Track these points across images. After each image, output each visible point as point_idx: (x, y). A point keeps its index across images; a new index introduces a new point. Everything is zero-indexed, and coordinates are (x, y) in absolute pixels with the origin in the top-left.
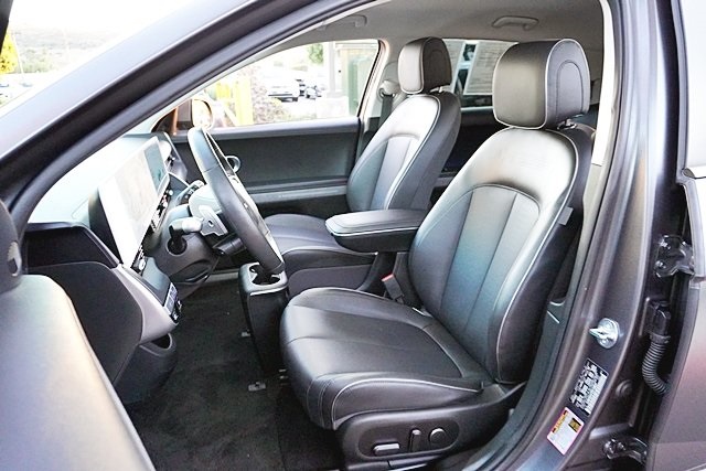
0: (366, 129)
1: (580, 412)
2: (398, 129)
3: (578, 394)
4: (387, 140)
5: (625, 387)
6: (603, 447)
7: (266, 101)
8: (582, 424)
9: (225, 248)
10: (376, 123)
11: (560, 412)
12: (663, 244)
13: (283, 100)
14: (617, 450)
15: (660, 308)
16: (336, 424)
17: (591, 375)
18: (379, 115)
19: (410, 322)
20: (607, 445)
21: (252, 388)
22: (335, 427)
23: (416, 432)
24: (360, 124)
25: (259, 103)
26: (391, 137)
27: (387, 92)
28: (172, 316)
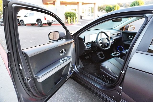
22: (101, 70)
28: (88, 48)
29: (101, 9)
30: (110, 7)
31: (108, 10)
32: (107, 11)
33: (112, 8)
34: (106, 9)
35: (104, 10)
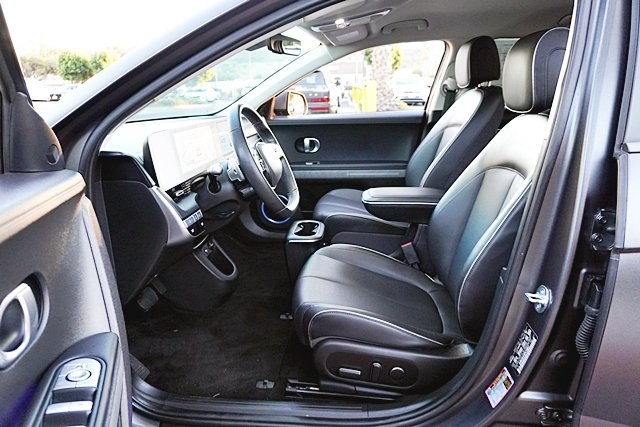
0: (429, 121)
1: (513, 371)
2: (453, 121)
3: (516, 355)
4: (443, 129)
5: (560, 356)
6: (536, 412)
7: (393, 103)
8: (513, 382)
9: (245, 191)
10: (438, 115)
11: (499, 371)
12: (599, 217)
13: (410, 104)
14: (550, 418)
15: (595, 281)
16: (313, 343)
17: (527, 338)
18: (441, 109)
19: (420, 286)
20: (541, 411)
21: (283, 317)
22: (312, 345)
23: (378, 365)
24: (425, 116)
25: (385, 104)
26: (447, 127)
27: (450, 87)
28: (189, 229)
29: (34, 69)
30: (78, 59)
31: (72, 74)
32: (70, 77)
33: (90, 66)
34: (63, 67)
35: (52, 71)
